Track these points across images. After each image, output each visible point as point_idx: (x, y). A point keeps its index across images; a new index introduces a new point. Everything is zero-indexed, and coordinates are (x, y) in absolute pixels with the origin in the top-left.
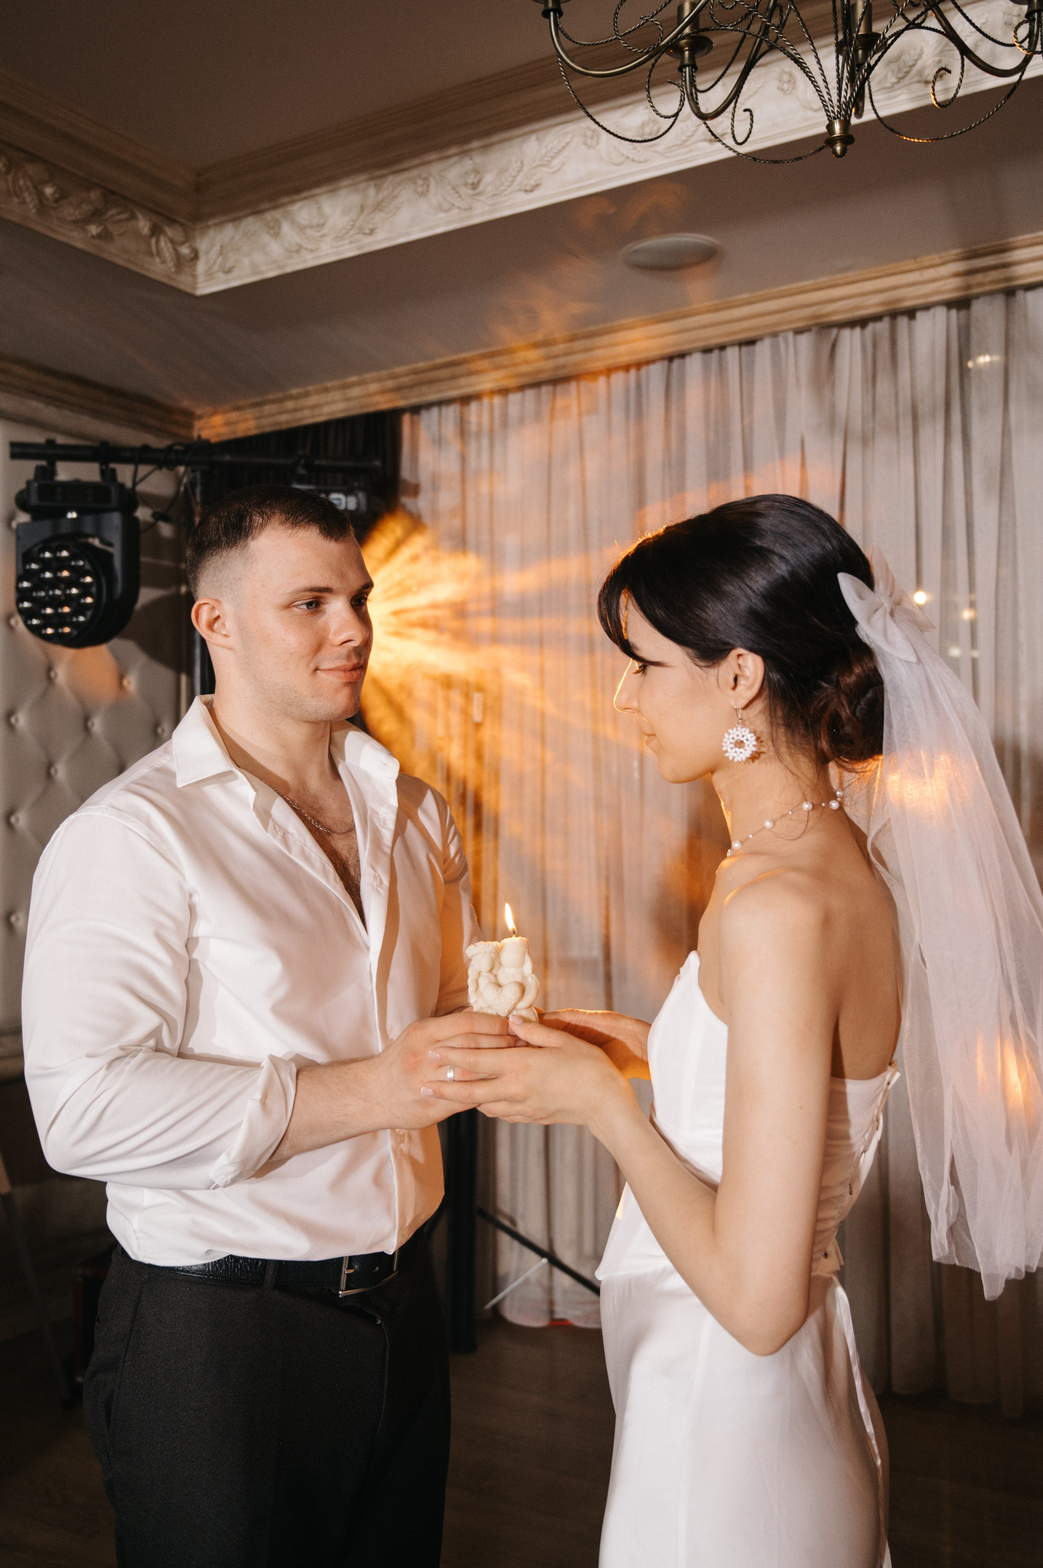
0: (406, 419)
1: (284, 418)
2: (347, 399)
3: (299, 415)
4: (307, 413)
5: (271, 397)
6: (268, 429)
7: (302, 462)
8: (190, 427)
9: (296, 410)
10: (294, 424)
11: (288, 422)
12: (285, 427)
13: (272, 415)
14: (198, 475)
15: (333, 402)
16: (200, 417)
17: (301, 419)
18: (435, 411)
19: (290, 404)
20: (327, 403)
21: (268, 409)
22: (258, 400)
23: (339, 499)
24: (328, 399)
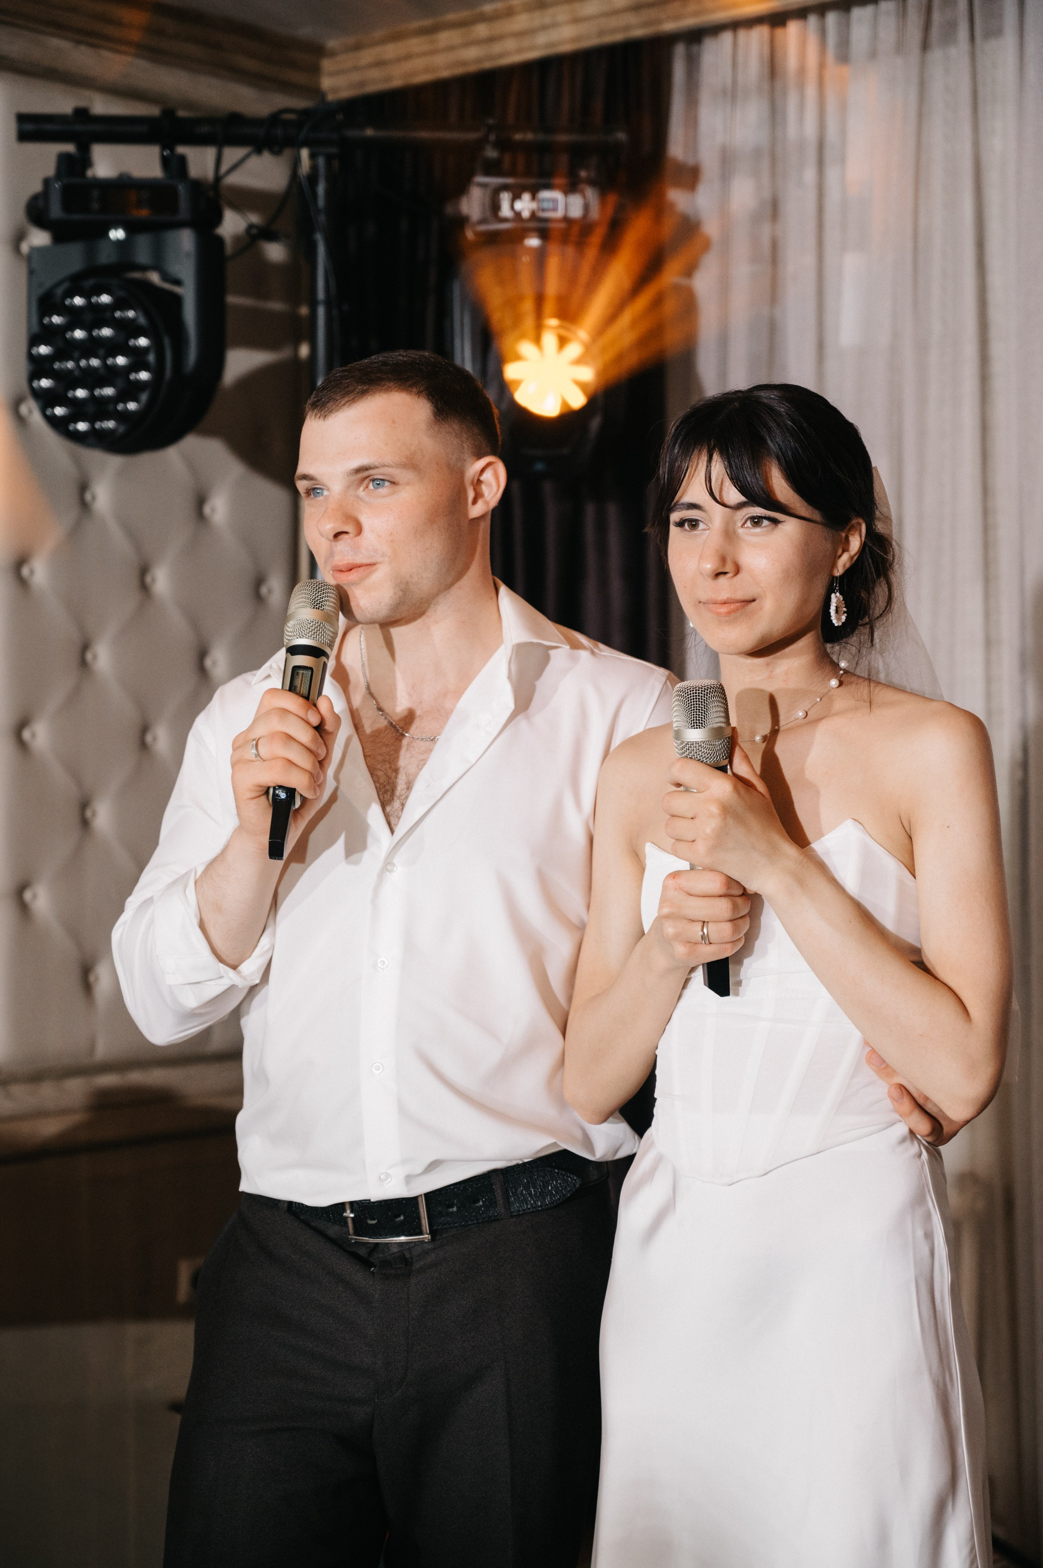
0: (680, 50)
1: (472, 53)
2: (576, 21)
3: (497, 48)
4: (510, 44)
5: (451, 17)
6: (445, 74)
7: (492, 137)
8: (315, 70)
9: (491, 40)
10: (487, 65)
11: (479, 60)
12: (472, 68)
13: (451, 48)
14: (321, 161)
15: (555, 25)
16: (332, 54)
17: (501, 56)
18: (727, 37)
19: (481, 30)
20: (544, 28)
21: (445, 38)
22: (427, 22)
23: (555, 201)
24: (547, 20)
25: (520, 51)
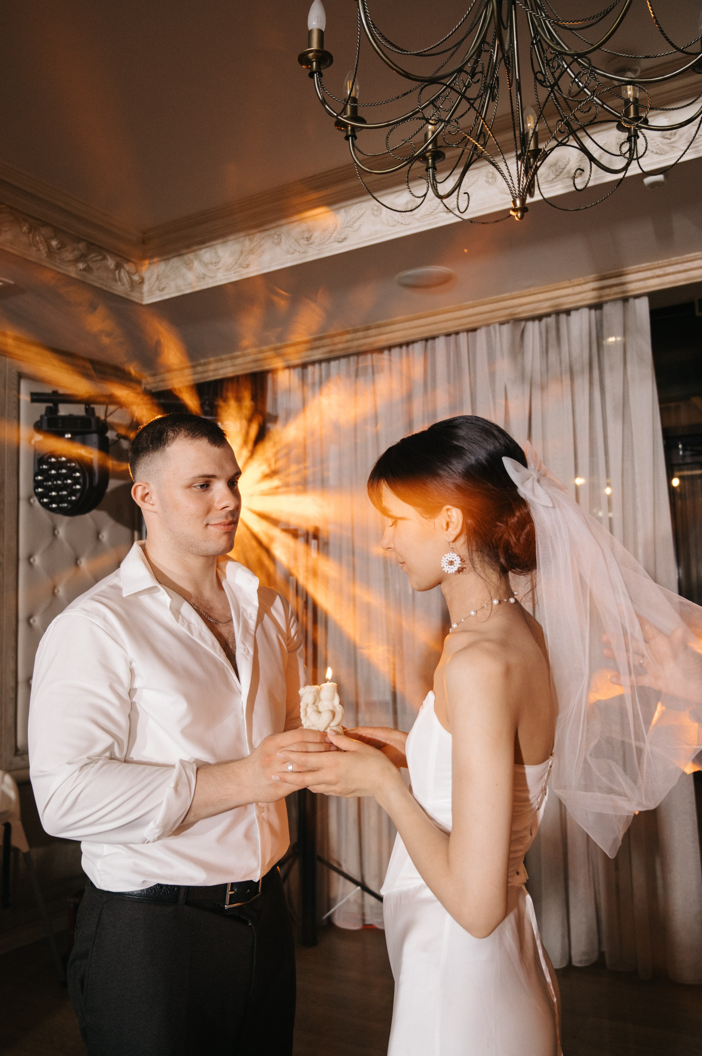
0: (270, 376)
2: (234, 365)
3: (205, 375)
4: (210, 374)
7: (207, 403)
8: (140, 382)
9: (203, 372)
10: (202, 381)
15: (226, 367)
17: (206, 378)
18: (287, 372)
19: (199, 369)
20: (222, 368)
24: (223, 365)
25: (214, 376)
